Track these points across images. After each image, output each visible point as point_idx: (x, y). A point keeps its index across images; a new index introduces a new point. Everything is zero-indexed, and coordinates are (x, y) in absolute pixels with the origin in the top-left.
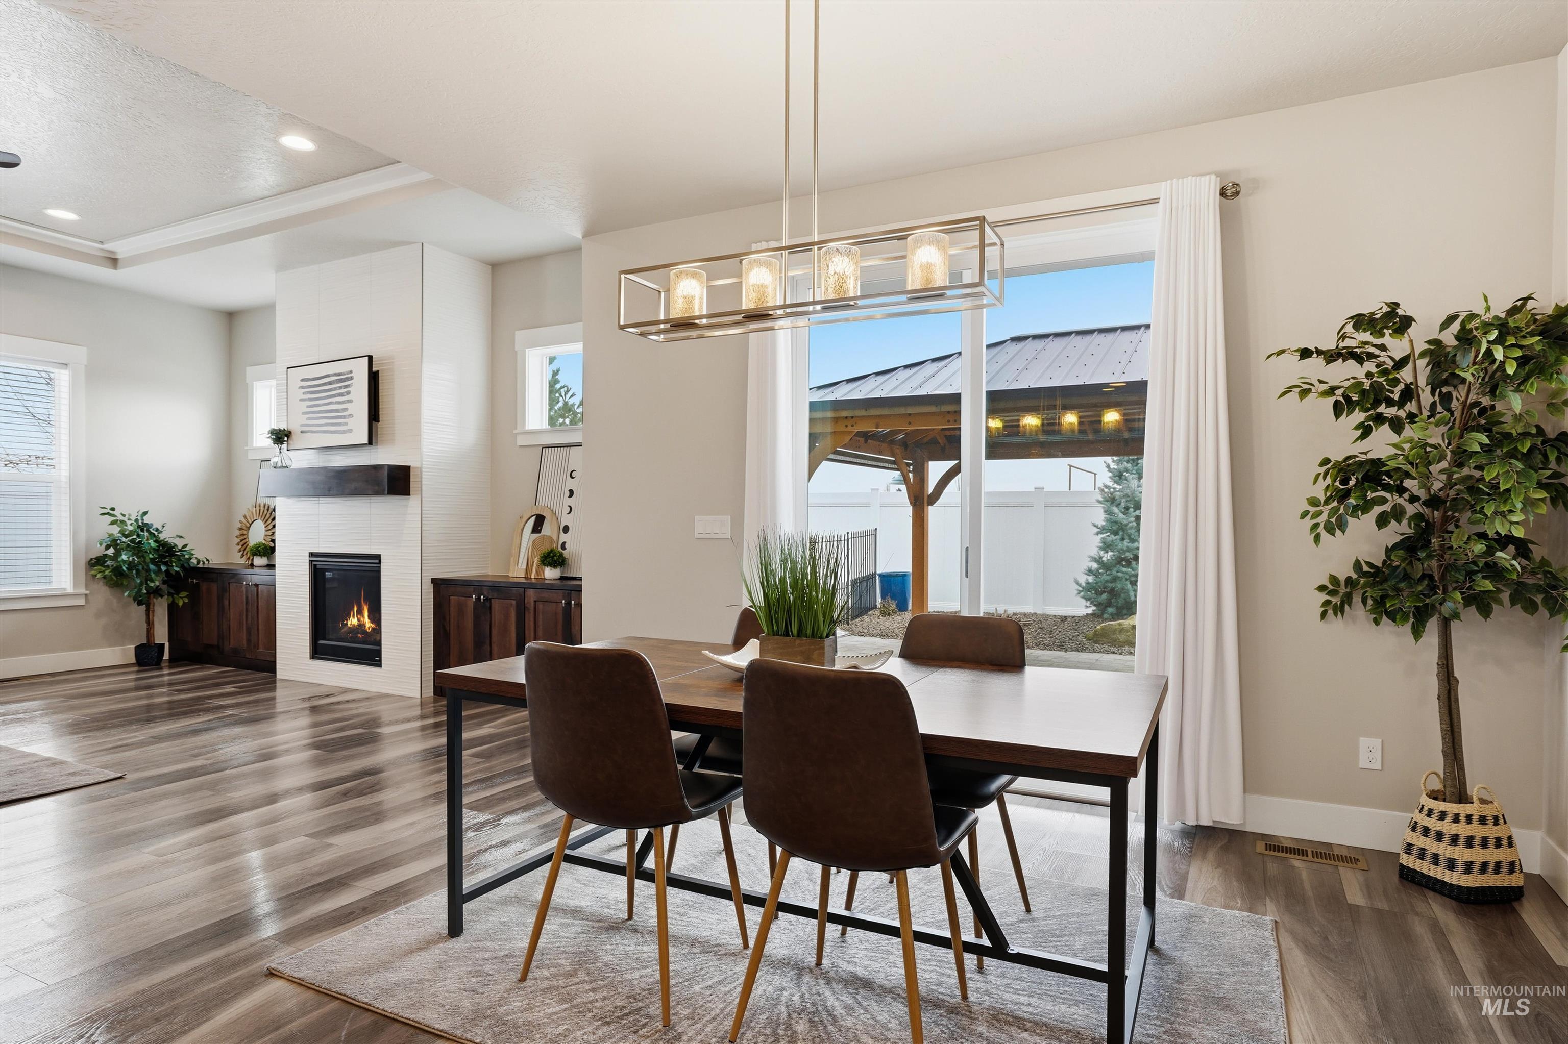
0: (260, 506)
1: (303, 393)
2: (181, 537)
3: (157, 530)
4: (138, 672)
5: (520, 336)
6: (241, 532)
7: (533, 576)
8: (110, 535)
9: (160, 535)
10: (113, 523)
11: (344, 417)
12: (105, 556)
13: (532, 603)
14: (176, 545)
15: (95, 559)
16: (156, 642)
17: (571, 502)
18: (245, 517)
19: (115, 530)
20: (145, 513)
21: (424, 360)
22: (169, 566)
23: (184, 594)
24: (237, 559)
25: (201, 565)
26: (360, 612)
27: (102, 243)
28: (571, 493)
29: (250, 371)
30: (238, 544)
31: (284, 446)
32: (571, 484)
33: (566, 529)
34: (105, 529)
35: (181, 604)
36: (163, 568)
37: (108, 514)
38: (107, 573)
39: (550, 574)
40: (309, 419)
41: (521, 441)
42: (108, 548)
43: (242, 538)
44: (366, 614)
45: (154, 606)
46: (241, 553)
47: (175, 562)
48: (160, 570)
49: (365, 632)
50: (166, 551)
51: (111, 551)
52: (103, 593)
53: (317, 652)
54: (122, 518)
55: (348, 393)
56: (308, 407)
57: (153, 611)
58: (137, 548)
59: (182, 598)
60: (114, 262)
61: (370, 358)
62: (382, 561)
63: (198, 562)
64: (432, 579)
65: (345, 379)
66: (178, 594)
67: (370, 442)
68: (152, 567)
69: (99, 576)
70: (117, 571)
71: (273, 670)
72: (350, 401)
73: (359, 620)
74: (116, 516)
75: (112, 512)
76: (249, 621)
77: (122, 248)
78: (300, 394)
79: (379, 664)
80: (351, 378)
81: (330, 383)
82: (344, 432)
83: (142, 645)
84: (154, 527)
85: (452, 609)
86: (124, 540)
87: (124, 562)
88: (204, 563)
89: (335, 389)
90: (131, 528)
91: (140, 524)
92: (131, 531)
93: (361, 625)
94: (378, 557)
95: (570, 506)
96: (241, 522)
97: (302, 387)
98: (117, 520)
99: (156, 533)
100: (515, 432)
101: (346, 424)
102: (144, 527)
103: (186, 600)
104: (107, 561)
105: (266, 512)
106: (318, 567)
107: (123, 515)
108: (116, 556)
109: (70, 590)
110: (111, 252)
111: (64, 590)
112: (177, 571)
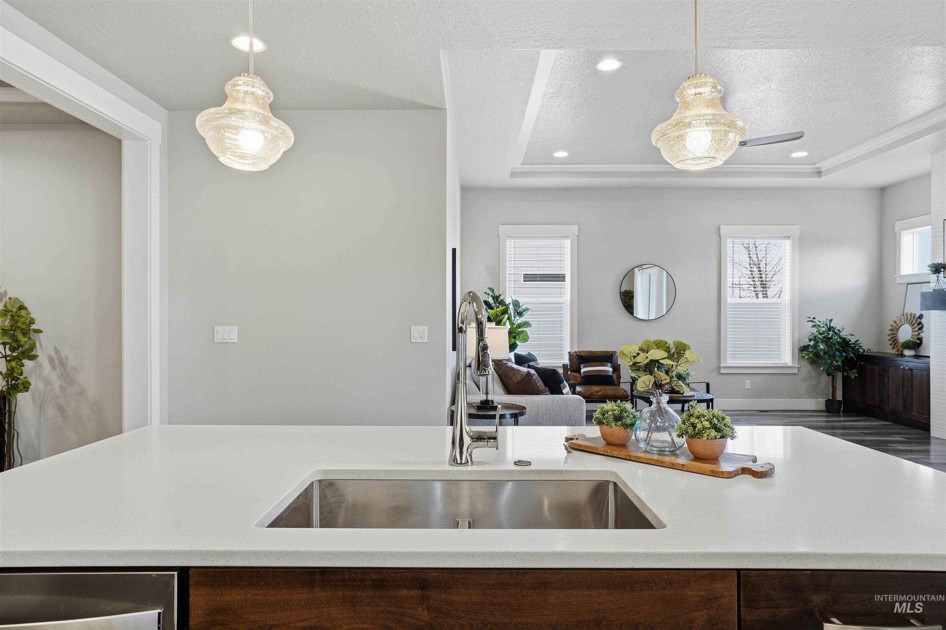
0: (907, 315)
2: (852, 335)
3: (839, 330)
4: (827, 416)
6: (892, 332)
8: (812, 334)
9: (841, 334)
10: (813, 326)
12: (809, 345)
14: (850, 341)
15: (803, 347)
16: (837, 399)
18: (895, 322)
19: (814, 330)
20: (831, 320)
22: (847, 353)
23: (854, 371)
24: (889, 350)
25: (865, 353)
27: (814, 164)
29: (897, 224)
30: (890, 340)
34: (809, 330)
35: (853, 377)
36: (844, 354)
37: (811, 321)
38: (811, 355)
42: (810, 340)
43: (892, 336)
45: (836, 377)
46: (893, 346)
47: (850, 351)
48: (842, 355)
50: (845, 344)
51: (812, 343)
52: (807, 367)
54: (819, 323)
57: (836, 380)
58: (828, 341)
59: (854, 373)
60: (819, 173)
63: (864, 351)
66: (851, 370)
68: (837, 353)
69: (806, 357)
70: (817, 355)
71: (928, 430)
74: (816, 322)
75: (813, 320)
76: (905, 393)
77: (824, 165)
83: (828, 400)
84: (837, 329)
86: (820, 336)
87: (821, 349)
88: (867, 352)
90: (824, 329)
91: (829, 327)
92: (823, 331)
96: (892, 325)
98: (816, 325)
99: (838, 332)
102: (830, 329)
103: (857, 375)
104: (809, 348)
105: (913, 318)
107: (819, 322)
108: (816, 346)
109: (790, 364)
110: (819, 168)
111: (787, 364)
112: (851, 357)
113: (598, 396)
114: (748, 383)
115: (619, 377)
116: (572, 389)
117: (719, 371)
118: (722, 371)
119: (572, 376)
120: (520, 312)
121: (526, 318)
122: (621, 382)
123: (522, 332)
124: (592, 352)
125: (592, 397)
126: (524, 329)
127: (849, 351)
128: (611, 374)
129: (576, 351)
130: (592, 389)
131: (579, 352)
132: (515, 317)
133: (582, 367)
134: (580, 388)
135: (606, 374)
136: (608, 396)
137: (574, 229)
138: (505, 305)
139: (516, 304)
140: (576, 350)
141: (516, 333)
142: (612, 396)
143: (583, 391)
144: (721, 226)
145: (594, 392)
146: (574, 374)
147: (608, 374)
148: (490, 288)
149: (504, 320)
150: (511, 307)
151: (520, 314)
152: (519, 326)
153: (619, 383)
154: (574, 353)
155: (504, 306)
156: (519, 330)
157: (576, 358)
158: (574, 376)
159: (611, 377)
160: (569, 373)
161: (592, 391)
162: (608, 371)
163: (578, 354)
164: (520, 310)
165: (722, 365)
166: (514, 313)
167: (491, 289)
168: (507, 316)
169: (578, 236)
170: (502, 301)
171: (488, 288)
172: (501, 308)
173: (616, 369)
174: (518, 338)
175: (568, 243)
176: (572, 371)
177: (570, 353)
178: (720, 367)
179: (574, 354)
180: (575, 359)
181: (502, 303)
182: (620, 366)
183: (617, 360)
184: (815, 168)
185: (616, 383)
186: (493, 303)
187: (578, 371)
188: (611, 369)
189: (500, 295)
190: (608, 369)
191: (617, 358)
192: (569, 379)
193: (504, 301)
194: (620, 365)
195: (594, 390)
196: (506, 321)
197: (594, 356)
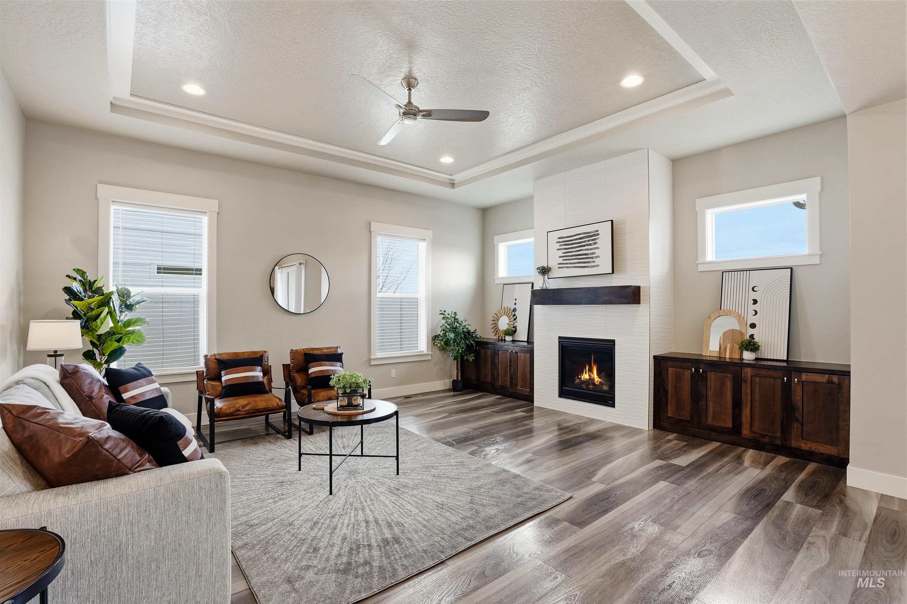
0: (505, 308)
1: (560, 246)
2: (469, 325)
5: (700, 202)
6: (494, 322)
7: (727, 356)
8: (443, 325)
9: (463, 324)
10: (444, 318)
11: (592, 258)
12: (440, 335)
13: (749, 378)
14: (470, 330)
15: (435, 336)
16: (459, 380)
17: (756, 307)
18: (496, 314)
19: (444, 322)
20: (456, 313)
21: (650, 220)
22: (468, 340)
23: (472, 355)
24: (493, 336)
25: (480, 340)
26: (591, 370)
27: (451, 175)
28: (755, 302)
29: (496, 238)
30: (492, 328)
31: (546, 277)
32: (753, 296)
33: (753, 326)
34: (440, 322)
35: (471, 360)
37: (442, 314)
38: (442, 343)
39: (748, 356)
40: (563, 260)
41: (701, 268)
42: (441, 330)
43: (495, 325)
44: (595, 372)
46: (495, 333)
47: (471, 338)
48: (465, 342)
49: (594, 384)
50: (468, 334)
51: (442, 333)
52: (439, 355)
53: (563, 394)
54: (448, 316)
55: (595, 243)
56: (563, 253)
58: (454, 330)
59: (471, 357)
60: (453, 185)
61: (612, 221)
62: (616, 343)
63: (478, 338)
64: (654, 356)
65: (593, 236)
66: (470, 355)
67: (613, 272)
69: (438, 345)
70: (447, 343)
71: (532, 401)
72: (598, 248)
73: (589, 376)
74: (445, 315)
75: (444, 313)
76: (512, 372)
77: (458, 178)
78: (558, 246)
79: (613, 405)
80: (598, 234)
81: (581, 238)
82: (592, 267)
84: (460, 320)
85: (669, 376)
86: (448, 327)
87: (450, 338)
89: (585, 242)
90: (451, 321)
91: (454, 319)
93: (591, 380)
94: (613, 341)
95: (755, 311)
96: (493, 317)
97: (559, 242)
99: (461, 323)
100: (697, 262)
101: (594, 262)
102: (456, 320)
103: (474, 358)
104: (440, 337)
105: (509, 312)
106: (564, 345)
107: (449, 314)
108: (445, 334)
109: (425, 352)
110: (453, 180)
111: (423, 351)
112: (471, 343)
113: (246, 411)
114: (394, 373)
115: (270, 381)
116: (209, 404)
117: (370, 363)
118: (373, 363)
119: (209, 385)
120: (130, 304)
121: (138, 312)
122: (273, 387)
123: (133, 332)
124: (236, 354)
125: (238, 413)
126: (137, 328)
127: (469, 338)
128: (261, 380)
129: (214, 354)
130: (238, 403)
131: (219, 354)
132: (121, 312)
133: (223, 375)
134: (221, 402)
135: (255, 381)
136: (258, 409)
137: (214, 204)
138: (103, 295)
139: (124, 295)
140: (216, 353)
141: (122, 334)
142: (264, 408)
143: (224, 407)
144: (372, 223)
145: (240, 406)
146: (213, 383)
147: (258, 380)
148: (78, 269)
149: (102, 316)
150: (115, 298)
151: (130, 307)
152: (128, 323)
153: (271, 388)
154: (211, 356)
155: (101, 296)
156: (127, 330)
157: (216, 362)
158: (213, 387)
159: (262, 383)
160: (205, 382)
161: (238, 405)
162: (258, 376)
163: (217, 357)
164: (131, 301)
165: (372, 357)
166: (121, 306)
167: (78, 271)
168: (106, 310)
169: (218, 213)
170: (100, 288)
171: (74, 270)
172: (97, 298)
173: (267, 372)
174: (127, 340)
175: (205, 220)
176: (209, 379)
177: (206, 356)
178: (370, 359)
179: (212, 358)
180: (214, 364)
181: (99, 291)
182: (271, 368)
183: (267, 362)
184: (450, 179)
185: (267, 388)
186: (82, 291)
187: (218, 378)
188: (261, 374)
189: (95, 281)
190: (257, 373)
191: (268, 359)
192: (205, 391)
193: (103, 290)
194: (271, 366)
195: (240, 405)
196: (105, 317)
197: (240, 360)
